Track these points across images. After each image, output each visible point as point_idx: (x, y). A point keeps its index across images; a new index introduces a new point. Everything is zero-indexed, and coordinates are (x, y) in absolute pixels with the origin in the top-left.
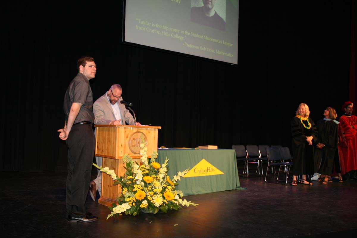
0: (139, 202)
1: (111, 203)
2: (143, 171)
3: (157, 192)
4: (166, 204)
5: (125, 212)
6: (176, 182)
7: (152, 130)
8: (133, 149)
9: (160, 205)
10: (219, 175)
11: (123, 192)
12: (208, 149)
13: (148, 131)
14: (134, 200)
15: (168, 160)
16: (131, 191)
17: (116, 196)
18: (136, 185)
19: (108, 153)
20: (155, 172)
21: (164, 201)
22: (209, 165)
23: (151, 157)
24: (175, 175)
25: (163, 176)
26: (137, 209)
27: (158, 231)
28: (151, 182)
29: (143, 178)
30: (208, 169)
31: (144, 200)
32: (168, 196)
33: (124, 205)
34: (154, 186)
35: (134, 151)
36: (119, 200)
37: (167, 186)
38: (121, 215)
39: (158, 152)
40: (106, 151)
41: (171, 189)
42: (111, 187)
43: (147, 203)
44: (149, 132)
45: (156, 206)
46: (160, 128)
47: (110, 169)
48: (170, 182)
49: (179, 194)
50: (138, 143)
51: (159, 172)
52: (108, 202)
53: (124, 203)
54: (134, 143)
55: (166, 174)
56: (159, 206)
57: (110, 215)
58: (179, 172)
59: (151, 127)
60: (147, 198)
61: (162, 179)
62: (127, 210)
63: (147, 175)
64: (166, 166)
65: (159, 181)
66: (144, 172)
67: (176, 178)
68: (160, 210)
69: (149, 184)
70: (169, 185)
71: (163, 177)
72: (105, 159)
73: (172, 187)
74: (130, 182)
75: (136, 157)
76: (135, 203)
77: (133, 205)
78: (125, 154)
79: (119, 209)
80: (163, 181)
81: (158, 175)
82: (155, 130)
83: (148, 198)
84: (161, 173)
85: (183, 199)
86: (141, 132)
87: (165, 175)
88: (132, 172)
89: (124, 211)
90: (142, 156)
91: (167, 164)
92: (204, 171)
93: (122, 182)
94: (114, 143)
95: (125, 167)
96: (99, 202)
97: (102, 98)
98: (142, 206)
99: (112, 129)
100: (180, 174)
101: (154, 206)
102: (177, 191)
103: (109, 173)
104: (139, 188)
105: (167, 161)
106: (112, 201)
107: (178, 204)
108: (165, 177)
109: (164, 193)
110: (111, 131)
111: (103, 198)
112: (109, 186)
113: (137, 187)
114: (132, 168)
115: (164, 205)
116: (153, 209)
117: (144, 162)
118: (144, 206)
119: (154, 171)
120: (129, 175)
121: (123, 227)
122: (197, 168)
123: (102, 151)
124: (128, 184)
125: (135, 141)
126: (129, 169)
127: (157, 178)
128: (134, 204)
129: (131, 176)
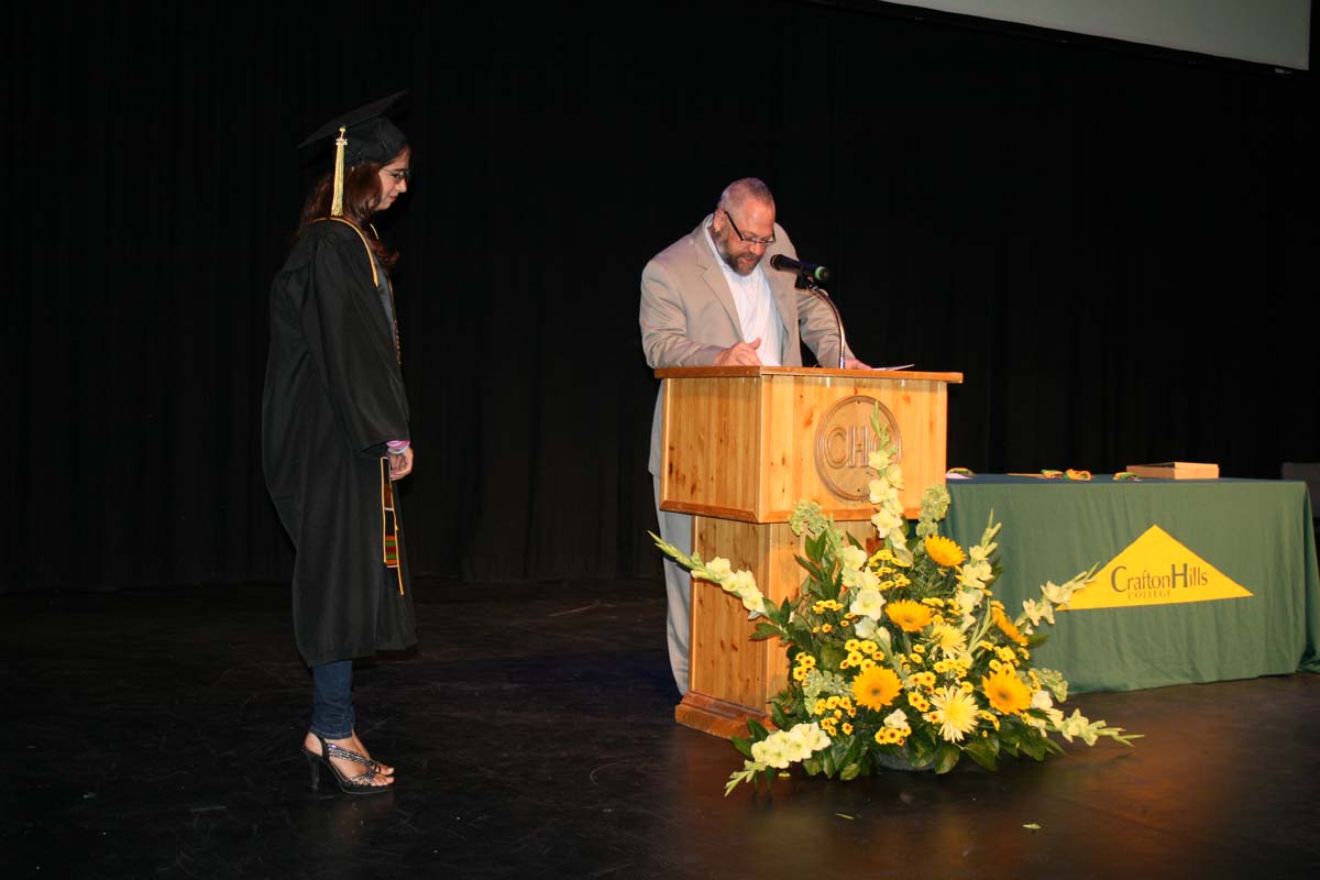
0: (870, 720)
1: (737, 724)
2: (884, 578)
3: (952, 677)
4: (991, 731)
5: (806, 765)
6: (1034, 627)
7: (920, 390)
8: (834, 475)
9: (964, 734)
10: (1228, 600)
11: (796, 670)
12: (1172, 480)
13: (903, 393)
14: (849, 707)
15: (999, 525)
16: (831, 670)
17: (758, 692)
18: (855, 641)
19: (721, 492)
20: (940, 583)
21: (984, 716)
22: (1180, 554)
23: (920, 515)
24: (1028, 601)
25: (977, 603)
26: (859, 753)
27: (965, 854)
28: (921, 630)
29: (883, 607)
30: (1174, 575)
31: (891, 710)
32: (1004, 696)
33: (799, 731)
34: (935, 649)
35: (840, 485)
36: (777, 705)
37: (996, 648)
38: (788, 775)
39: (950, 491)
40: (713, 486)
41: (1012, 661)
42: (736, 649)
43: (905, 726)
44: (908, 399)
45: (946, 738)
46: (957, 377)
47: (734, 570)
48: (1010, 630)
49: (1050, 686)
50: (858, 451)
51: (958, 581)
52: (720, 718)
53: (801, 721)
54: (843, 448)
55: (990, 593)
56: (961, 737)
57: (741, 775)
58: (1049, 583)
59: (916, 374)
60: (907, 703)
61: (971, 614)
62: (814, 753)
63: (902, 594)
64: (988, 556)
65: (957, 624)
66: (891, 583)
67: (1033, 611)
68: (965, 758)
69: (915, 637)
70: (1006, 641)
71: (976, 607)
72: (707, 525)
73: (1017, 654)
74: (826, 628)
75: (850, 512)
76: (851, 721)
77: (840, 732)
78: (802, 501)
79: (781, 749)
80: (973, 625)
81: (953, 596)
82: (933, 389)
83: (912, 703)
84: (966, 589)
85: (1067, 708)
86: (871, 400)
87: (985, 597)
88: (834, 581)
89: (802, 760)
90: (876, 506)
91: (994, 545)
92: (1156, 583)
93: (790, 627)
94: (747, 452)
95: (799, 560)
96: (678, 718)
97: (686, 245)
98: (883, 737)
99: (737, 384)
100: (1052, 591)
101: (940, 739)
102: (1039, 673)
103: (733, 586)
104: (868, 656)
105: (994, 531)
106: (741, 714)
107: (1044, 734)
108: (984, 605)
109: (984, 678)
110: (736, 396)
111: (696, 700)
112: (728, 646)
113: (860, 651)
114: (836, 564)
115: (985, 734)
116: (935, 749)
117: (888, 537)
118: (893, 735)
119: (933, 577)
120: (821, 594)
121: (797, 828)
122: (1124, 568)
123: (693, 488)
124: (815, 635)
125: (844, 439)
126: (818, 566)
127: (950, 611)
128: (847, 729)
129: (833, 602)
